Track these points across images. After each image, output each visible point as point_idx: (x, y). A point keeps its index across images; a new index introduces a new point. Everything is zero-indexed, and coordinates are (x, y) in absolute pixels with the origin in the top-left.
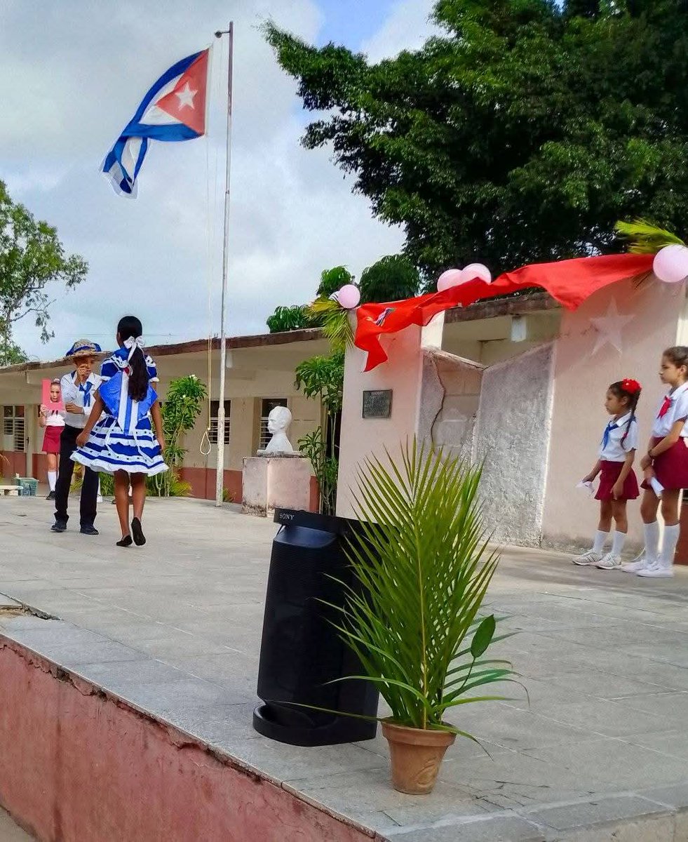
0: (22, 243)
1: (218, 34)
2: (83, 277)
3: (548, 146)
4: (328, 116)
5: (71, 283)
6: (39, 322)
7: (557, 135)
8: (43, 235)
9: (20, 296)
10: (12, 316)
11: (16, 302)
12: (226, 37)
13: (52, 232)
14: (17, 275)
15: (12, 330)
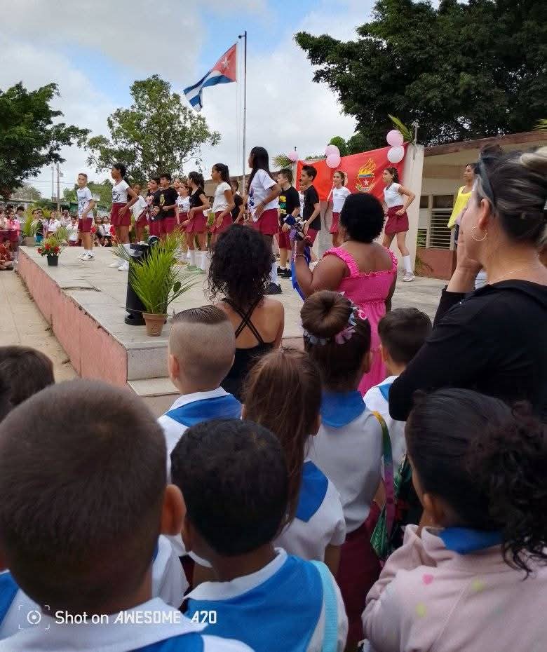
0: (188, 125)
1: (240, 37)
2: (218, 141)
3: (424, 75)
4: (323, 67)
5: (213, 144)
6: (197, 163)
7: (431, 71)
8: (199, 121)
9: (187, 150)
10: (183, 161)
11: (185, 153)
12: (243, 38)
13: (203, 120)
14: (186, 140)
15: (183, 168)
